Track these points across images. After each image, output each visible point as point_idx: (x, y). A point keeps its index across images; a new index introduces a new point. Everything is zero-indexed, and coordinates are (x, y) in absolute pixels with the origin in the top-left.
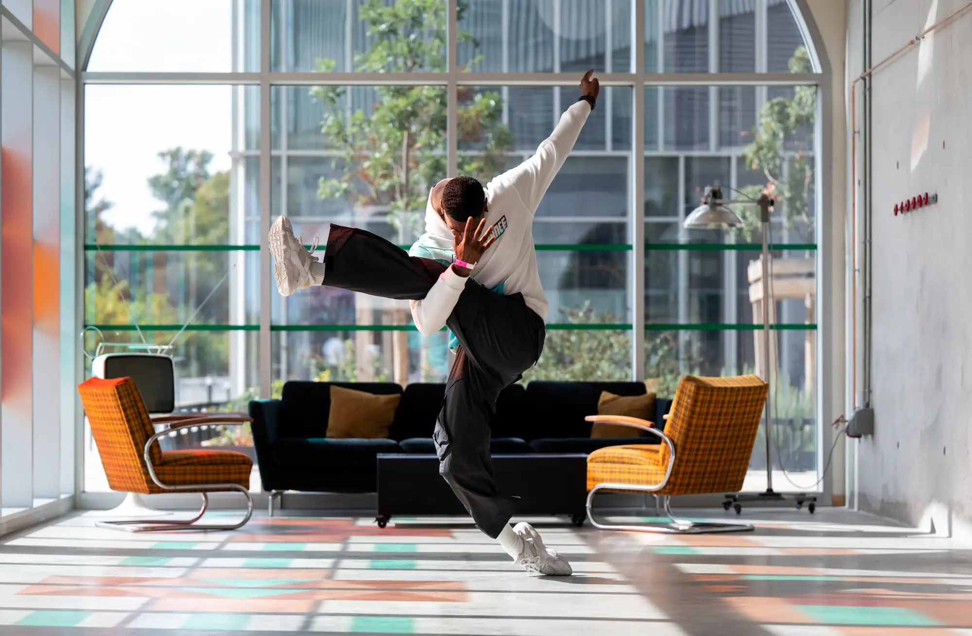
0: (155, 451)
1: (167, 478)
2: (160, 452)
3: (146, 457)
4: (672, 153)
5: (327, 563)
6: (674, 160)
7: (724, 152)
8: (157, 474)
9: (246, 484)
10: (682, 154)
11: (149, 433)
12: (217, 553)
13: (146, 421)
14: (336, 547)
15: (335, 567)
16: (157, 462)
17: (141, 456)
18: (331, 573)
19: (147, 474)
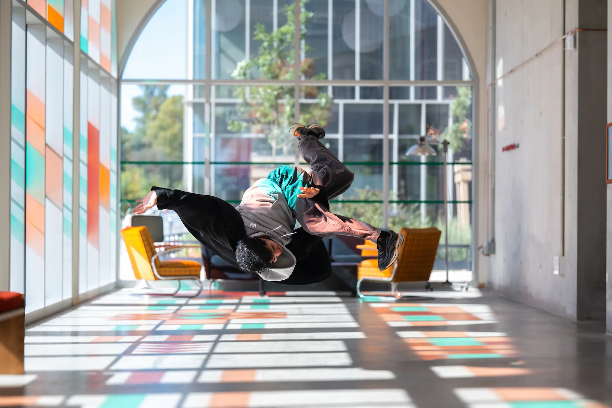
0: (157, 261)
1: (163, 273)
2: (159, 261)
3: (153, 264)
4: (418, 102)
5: (233, 307)
6: (419, 106)
7: (446, 102)
8: (158, 272)
9: (198, 276)
10: (424, 103)
11: (154, 253)
12: (186, 304)
13: (153, 247)
14: (236, 301)
15: (236, 309)
16: (158, 266)
17: (150, 263)
18: (234, 310)
19: (153, 271)
